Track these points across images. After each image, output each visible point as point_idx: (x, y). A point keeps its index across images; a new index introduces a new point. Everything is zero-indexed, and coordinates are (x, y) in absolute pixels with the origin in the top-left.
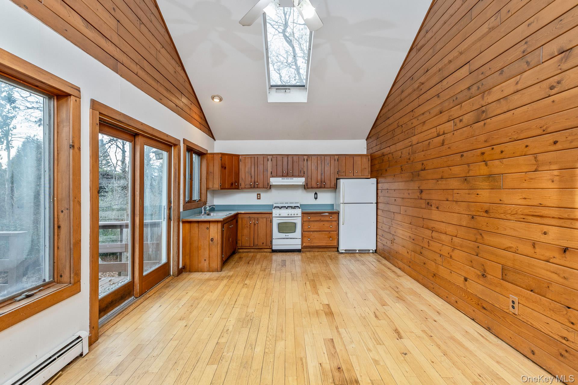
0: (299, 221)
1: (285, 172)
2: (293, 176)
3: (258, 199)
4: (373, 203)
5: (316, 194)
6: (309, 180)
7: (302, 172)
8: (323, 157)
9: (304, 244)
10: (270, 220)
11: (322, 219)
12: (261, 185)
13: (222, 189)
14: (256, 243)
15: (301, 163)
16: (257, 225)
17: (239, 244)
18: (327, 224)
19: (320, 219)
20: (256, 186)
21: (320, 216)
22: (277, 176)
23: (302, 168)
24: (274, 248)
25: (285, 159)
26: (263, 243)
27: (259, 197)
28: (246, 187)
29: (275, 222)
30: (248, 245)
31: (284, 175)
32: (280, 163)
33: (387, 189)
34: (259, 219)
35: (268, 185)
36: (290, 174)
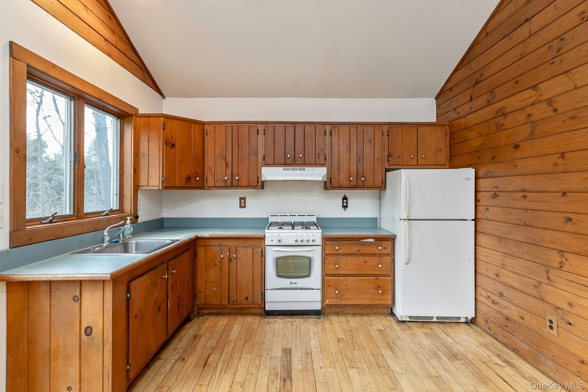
0: (316, 255)
1: (289, 156)
2: (305, 164)
3: (241, 207)
4: (466, 220)
5: (345, 198)
6: (335, 171)
7: (322, 157)
8: (360, 128)
9: (327, 301)
10: (260, 250)
11: (363, 250)
12: (244, 182)
13: (166, 188)
14: (233, 297)
15: (320, 138)
16: (234, 262)
17: (201, 300)
18: (372, 261)
19: (359, 251)
20: (235, 183)
21: (357, 244)
22: (275, 164)
23: (322, 149)
24: (268, 307)
25: (290, 130)
26: (247, 298)
27: (243, 204)
28: (217, 184)
29: (271, 255)
30: (216, 301)
31: (288, 161)
32: (280, 139)
33: (523, 191)
34: (238, 249)
35: (258, 182)
36: (299, 159)
